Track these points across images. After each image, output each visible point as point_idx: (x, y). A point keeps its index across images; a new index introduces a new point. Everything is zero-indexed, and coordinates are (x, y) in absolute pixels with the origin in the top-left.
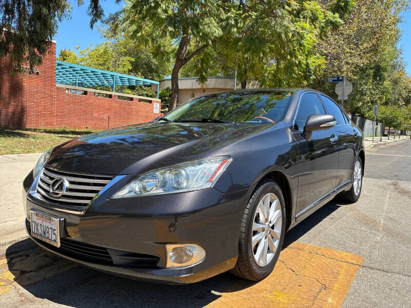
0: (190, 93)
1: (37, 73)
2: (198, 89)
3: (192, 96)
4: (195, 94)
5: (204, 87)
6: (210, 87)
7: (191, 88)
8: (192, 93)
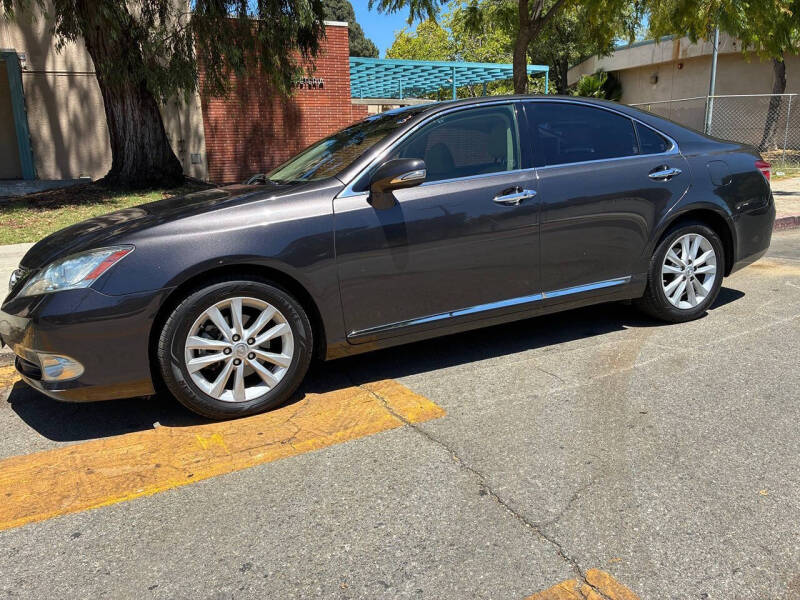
0: (648, 76)
1: (321, 85)
2: (667, 64)
3: (653, 80)
4: (660, 75)
5: (680, 57)
6: (692, 55)
7: (649, 63)
8: (652, 73)
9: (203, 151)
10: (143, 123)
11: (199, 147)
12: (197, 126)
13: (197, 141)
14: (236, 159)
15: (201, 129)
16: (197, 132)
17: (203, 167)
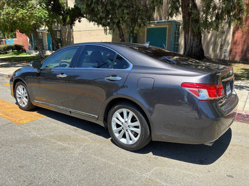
9: (229, 49)
10: (194, 40)
11: (228, 47)
12: (229, 40)
13: (227, 44)
14: (242, 52)
15: (230, 41)
16: (228, 42)
17: (227, 54)
